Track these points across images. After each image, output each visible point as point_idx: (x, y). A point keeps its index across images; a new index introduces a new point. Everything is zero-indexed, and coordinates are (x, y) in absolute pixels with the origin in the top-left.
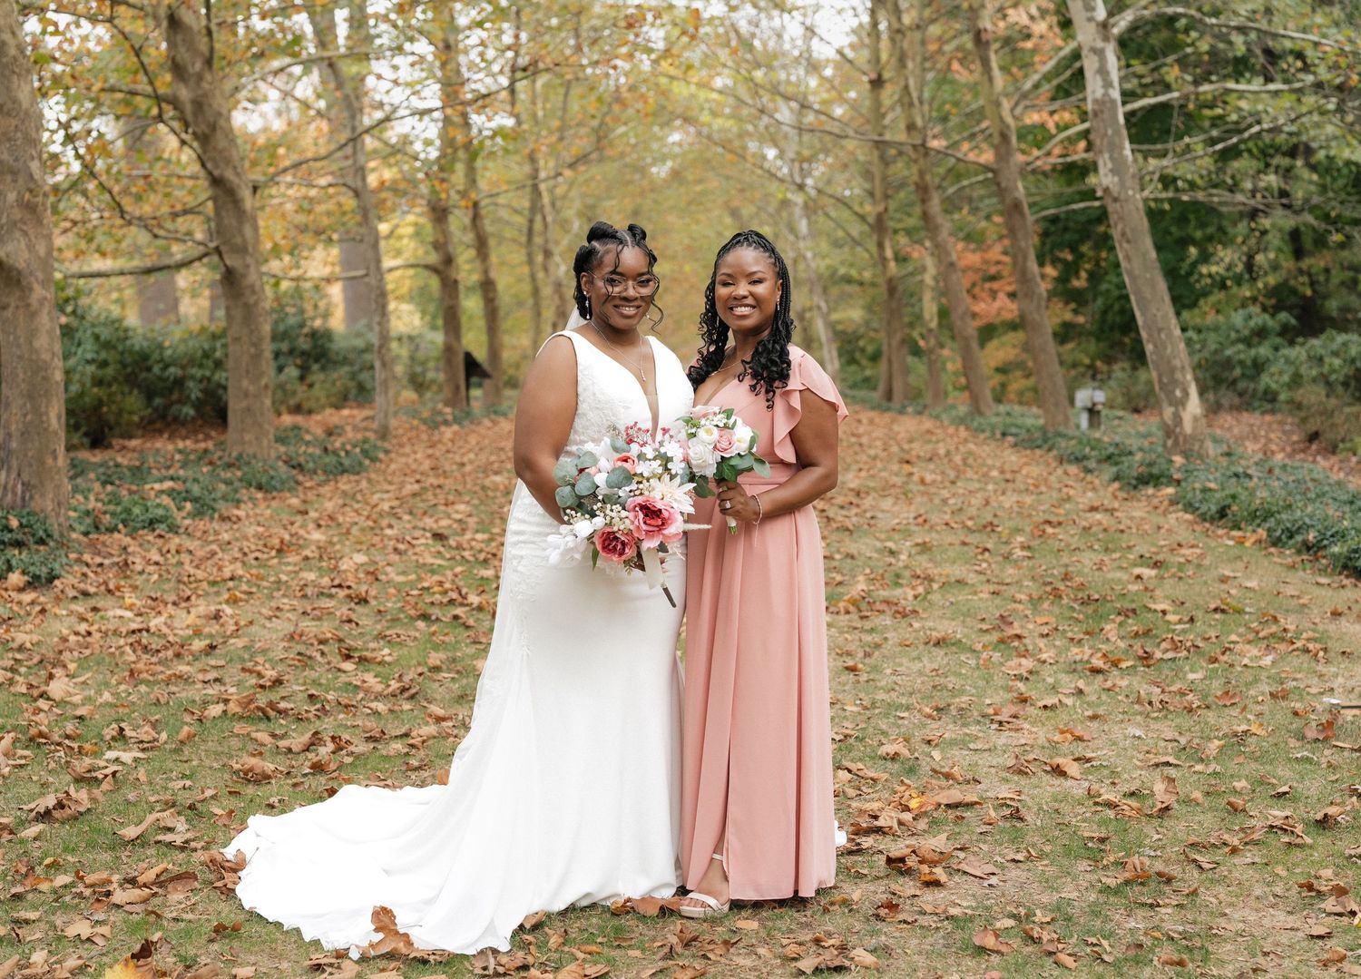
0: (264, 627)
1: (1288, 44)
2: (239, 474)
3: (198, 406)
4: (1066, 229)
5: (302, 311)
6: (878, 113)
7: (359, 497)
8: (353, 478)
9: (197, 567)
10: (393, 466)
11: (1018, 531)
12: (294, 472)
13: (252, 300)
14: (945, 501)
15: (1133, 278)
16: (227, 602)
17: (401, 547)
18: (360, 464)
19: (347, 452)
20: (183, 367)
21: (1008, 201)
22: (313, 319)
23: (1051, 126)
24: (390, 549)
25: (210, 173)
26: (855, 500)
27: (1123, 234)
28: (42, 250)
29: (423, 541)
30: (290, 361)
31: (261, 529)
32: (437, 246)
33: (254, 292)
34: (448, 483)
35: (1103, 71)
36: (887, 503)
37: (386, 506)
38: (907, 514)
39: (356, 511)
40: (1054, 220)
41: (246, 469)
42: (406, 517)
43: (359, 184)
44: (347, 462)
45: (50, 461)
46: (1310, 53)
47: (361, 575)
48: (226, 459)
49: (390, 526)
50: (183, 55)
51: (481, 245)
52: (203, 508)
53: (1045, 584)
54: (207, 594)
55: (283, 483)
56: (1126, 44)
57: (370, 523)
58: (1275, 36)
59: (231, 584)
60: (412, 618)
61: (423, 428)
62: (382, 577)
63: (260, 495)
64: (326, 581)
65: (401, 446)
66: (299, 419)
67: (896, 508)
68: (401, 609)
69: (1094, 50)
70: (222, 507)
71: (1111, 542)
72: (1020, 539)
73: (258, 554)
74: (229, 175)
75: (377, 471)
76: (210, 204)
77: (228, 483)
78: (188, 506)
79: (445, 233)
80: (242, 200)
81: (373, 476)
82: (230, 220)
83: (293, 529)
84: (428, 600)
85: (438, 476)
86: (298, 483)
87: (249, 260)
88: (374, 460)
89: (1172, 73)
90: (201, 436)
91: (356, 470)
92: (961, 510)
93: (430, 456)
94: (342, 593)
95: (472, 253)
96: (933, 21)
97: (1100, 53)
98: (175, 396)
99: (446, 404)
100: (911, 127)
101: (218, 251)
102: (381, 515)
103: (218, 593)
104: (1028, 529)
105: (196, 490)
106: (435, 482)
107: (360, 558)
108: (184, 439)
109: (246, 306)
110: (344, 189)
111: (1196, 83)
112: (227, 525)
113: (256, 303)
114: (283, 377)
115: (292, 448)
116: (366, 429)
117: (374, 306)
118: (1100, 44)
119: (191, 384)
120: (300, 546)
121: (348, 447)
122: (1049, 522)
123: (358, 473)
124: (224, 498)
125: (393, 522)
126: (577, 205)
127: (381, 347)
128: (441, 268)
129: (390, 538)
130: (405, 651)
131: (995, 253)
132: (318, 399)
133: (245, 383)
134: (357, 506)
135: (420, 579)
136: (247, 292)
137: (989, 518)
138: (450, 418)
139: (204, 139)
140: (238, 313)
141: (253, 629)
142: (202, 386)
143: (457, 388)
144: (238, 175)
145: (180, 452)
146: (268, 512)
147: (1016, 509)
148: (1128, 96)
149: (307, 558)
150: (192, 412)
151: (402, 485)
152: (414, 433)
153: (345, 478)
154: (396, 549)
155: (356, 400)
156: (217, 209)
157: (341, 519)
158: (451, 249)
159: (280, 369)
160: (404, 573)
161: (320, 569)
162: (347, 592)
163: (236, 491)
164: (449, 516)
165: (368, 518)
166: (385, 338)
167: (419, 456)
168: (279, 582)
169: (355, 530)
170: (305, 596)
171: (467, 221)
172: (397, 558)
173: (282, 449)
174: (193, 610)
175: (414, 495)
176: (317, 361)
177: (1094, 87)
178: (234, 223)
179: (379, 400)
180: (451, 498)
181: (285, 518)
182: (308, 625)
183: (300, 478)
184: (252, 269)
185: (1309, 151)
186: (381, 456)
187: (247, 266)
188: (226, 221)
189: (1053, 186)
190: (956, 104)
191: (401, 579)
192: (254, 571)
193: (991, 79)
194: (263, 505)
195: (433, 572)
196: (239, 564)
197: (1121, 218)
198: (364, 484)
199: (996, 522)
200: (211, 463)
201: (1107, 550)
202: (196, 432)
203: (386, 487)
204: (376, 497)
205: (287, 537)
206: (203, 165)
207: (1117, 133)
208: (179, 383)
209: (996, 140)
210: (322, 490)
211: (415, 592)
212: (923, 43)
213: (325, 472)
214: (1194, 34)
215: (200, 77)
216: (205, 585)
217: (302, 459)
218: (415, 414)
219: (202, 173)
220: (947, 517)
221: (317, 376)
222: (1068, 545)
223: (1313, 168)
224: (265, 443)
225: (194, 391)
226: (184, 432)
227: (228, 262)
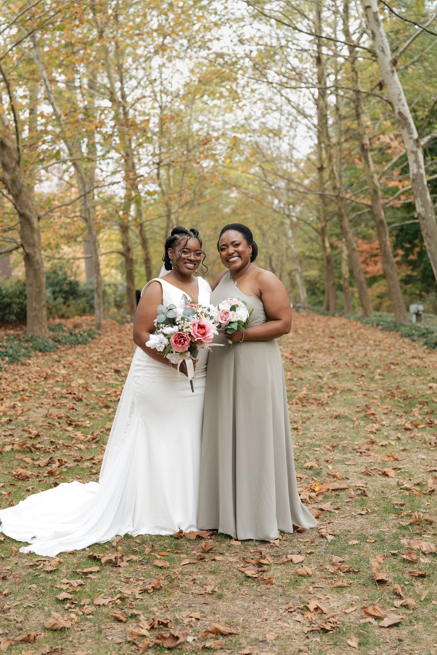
0: (35, 411)
2: (31, 344)
3: (17, 315)
5: (65, 273)
6: (323, 183)
7: (84, 354)
8: (83, 346)
9: (8, 385)
10: (102, 341)
11: (378, 367)
12: (56, 344)
13: (37, 267)
14: (347, 355)
15: (432, 254)
16: (20, 401)
17: (100, 376)
18: (87, 340)
19: (81, 335)
20: (11, 298)
22: (70, 276)
24: (95, 377)
25: (19, 211)
26: (306, 354)
27: (427, 234)
29: (110, 373)
30: (60, 295)
31: (38, 369)
32: (123, 243)
33: (38, 264)
34: (125, 348)
35: (417, 161)
36: (320, 356)
37: (95, 359)
38: (329, 360)
39: (83, 361)
40: (401, 229)
41: (34, 342)
42: (104, 363)
43: (87, 216)
44: (80, 339)
47: (81, 389)
48: (26, 338)
49: (96, 367)
50: (7, 160)
51: (145, 244)
52: (14, 359)
53: (388, 391)
54: (11, 397)
55: (51, 348)
57: (88, 366)
59: (22, 393)
60: (101, 408)
61: (117, 324)
62: (90, 389)
63: (40, 354)
64: (65, 391)
65: (106, 332)
66: (63, 321)
67: (325, 358)
68: (97, 404)
69: (413, 152)
70: (22, 359)
71: (420, 372)
72: (379, 371)
73: (36, 380)
74: (27, 212)
75: (94, 343)
76: (19, 225)
77: (26, 348)
78: (7, 359)
79: (127, 238)
80: (33, 223)
81: (92, 345)
82: (27, 232)
83: (52, 369)
84: (109, 399)
85: (121, 345)
86: (58, 348)
87: (36, 250)
88: (93, 338)
90: (18, 329)
91: (85, 342)
92: (353, 358)
93: (118, 337)
94: (71, 396)
95: (140, 247)
96: (346, 141)
97: (416, 153)
98: (7, 311)
99: (128, 314)
100: (335, 188)
101: (22, 246)
102: (93, 363)
103: (16, 397)
104: (383, 366)
105: (11, 352)
106: (119, 347)
107: (81, 381)
108: (10, 330)
109: (35, 270)
110: (81, 218)
112: (24, 367)
113: (39, 269)
114: (56, 302)
115: (56, 333)
116: (92, 325)
117: (94, 270)
118: (415, 149)
119: (14, 306)
120: (55, 376)
121: (81, 333)
122: (392, 363)
123: (85, 344)
124: (24, 355)
125: (98, 365)
127: (97, 288)
128: (125, 253)
129: (95, 372)
130: (96, 421)
132: (71, 312)
133: (34, 304)
134: (82, 358)
135: (107, 390)
136: (35, 264)
137: (366, 361)
138: (129, 319)
139: (16, 196)
140: (31, 273)
141: (30, 412)
142: (19, 306)
143: (133, 307)
144: (31, 212)
145: (7, 335)
146: (43, 361)
147: (378, 357)
149: (57, 381)
150: (14, 318)
151: (104, 349)
152: (113, 327)
153: (79, 346)
154: (97, 377)
155: (89, 312)
156: (22, 227)
157: (74, 364)
158: (129, 244)
159: (55, 299)
160: (100, 388)
161: (63, 386)
162: (73, 396)
163: (29, 352)
164: (123, 363)
165: (87, 363)
166: (99, 283)
167: (114, 337)
168: (44, 392)
169: (80, 369)
170: (54, 398)
171: (138, 232)
172: (97, 381)
173: (52, 333)
174: (4, 404)
175: (109, 353)
176: (72, 294)
177: (413, 169)
178: (29, 233)
179: (97, 312)
180: (125, 354)
181: (50, 363)
182: (54, 411)
183: (59, 346)
184: (38, 254)
186: (97, 336)
187: (35, 252)
188: (26, 233)
189: (400, 214)
190: (357, 178)
191: (98, 390)
192: (33, 387)
193: (369, 167)
194: (41, 358)
195: (113, 387)
196: (27, 384)
197: (426, 227)
198: (87, 349)
199: (369, 363)
200: (19, 340)
201: (418, 375)
202: (16, 327)
203: (97, 350)
204: (92, 355)
205: (50, 372)
206: (16, 208)
207: (424, 189)
208: (9, 305)
209: (372, 193)
210: (68, 352)
211: (104, 396)
212: (340, 151)
213: (70, 344)
215: (14, 169)
216: (10, 393)
217: (60, 338)
218: (113, 318)
219: (16, 211)
220: (347, 362)
221: (72, 302)
222: (400, 373)
224: (43, 330)
225: (15, 308)
226: (11, 327)
227: (27, 251)
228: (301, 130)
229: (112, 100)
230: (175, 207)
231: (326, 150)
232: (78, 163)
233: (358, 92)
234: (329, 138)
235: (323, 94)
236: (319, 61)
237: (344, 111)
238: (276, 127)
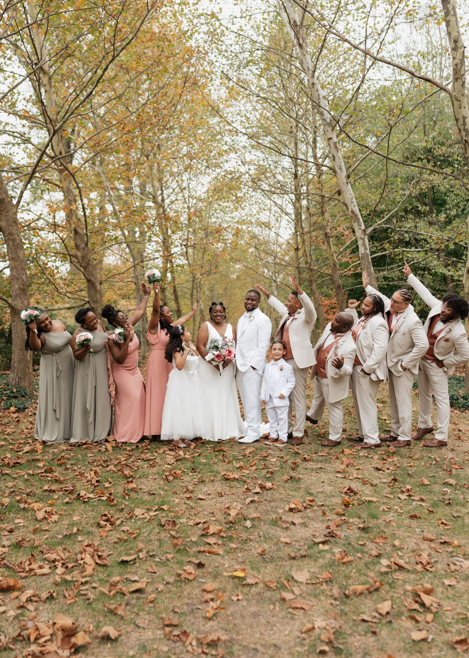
1: (422, 237)
4: (355, 293)
6: (298, 259)
21: (336, 284)
23: (350, 261)
25: (87, 278)
28: (26, 303)
35: (364, 245)
40: (352, 290)
43: (136, 281)
45: (27, 370)
46: (428, 240)
50: (79, 242)
51: (176, 299)
56: (372, 238)
58: (418, 234)
69: (361, 238)
74: (93, 279)
76: (87, 287)
80: (97, 286)
89: (387, 246)
95: (173, 302)
96: (314, 231)
97: (363, 239)
100: (306, 262)
101: (89, 302)
110: (132, 283)
111: (394, 249)
118: (363, 236)
126: (208, 286)
131: (334, 300)
139: (85, 268)
144: (96, 279)
148: (372, 253)
156: (89, 289)
171: (172, 292)
177: (361, 250)
178: (94, 294)
185: (429, 270)
187: (98, 307)
188: (92, 293)
189: (351, 280)
190: (321, 256)
193: (330, 248)
206: (85, 276)
207: (369, 263)
209: (332, 266)
212: (310, 237)
214: (393, 234)
215: (84, 249)
219: (84, 278)
223: (431, 274)
228: (284, 223)
229: (155, 202)
230: (198, 275)
231: (301, 237)
232: (130, 244)
233: (323, 197)
234: (303, 228)
235: (298, 199)
236: (296, 175)
237: (313, 210)
238: (267, 221)
